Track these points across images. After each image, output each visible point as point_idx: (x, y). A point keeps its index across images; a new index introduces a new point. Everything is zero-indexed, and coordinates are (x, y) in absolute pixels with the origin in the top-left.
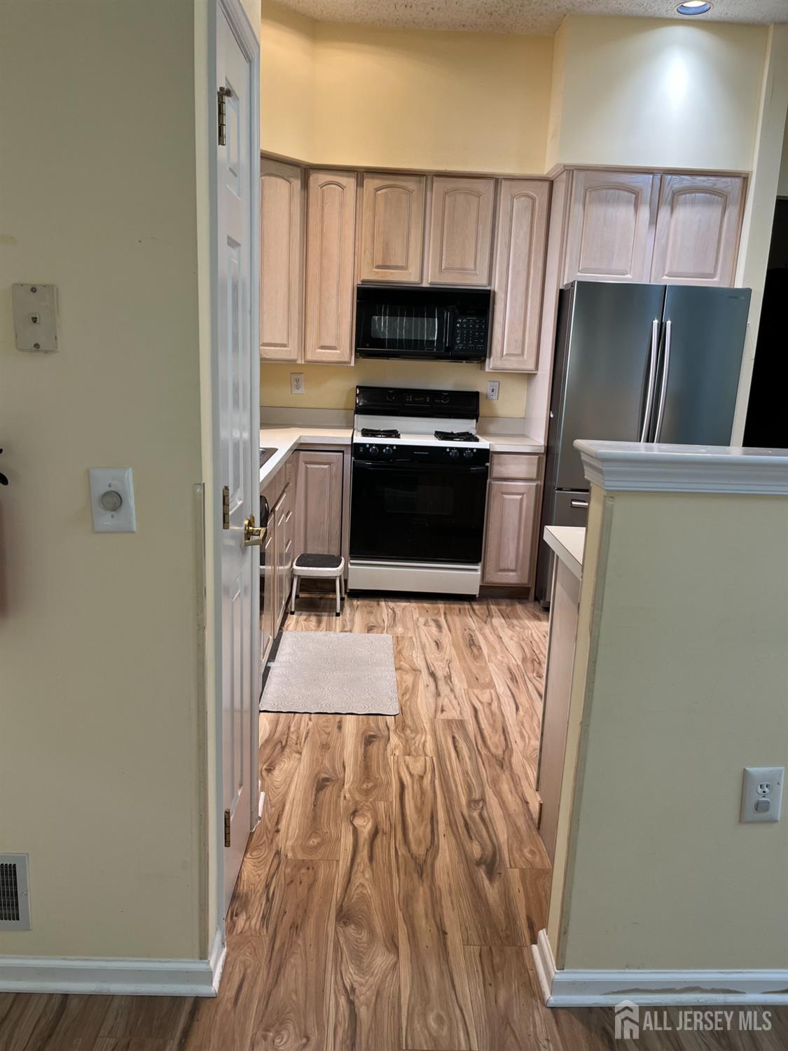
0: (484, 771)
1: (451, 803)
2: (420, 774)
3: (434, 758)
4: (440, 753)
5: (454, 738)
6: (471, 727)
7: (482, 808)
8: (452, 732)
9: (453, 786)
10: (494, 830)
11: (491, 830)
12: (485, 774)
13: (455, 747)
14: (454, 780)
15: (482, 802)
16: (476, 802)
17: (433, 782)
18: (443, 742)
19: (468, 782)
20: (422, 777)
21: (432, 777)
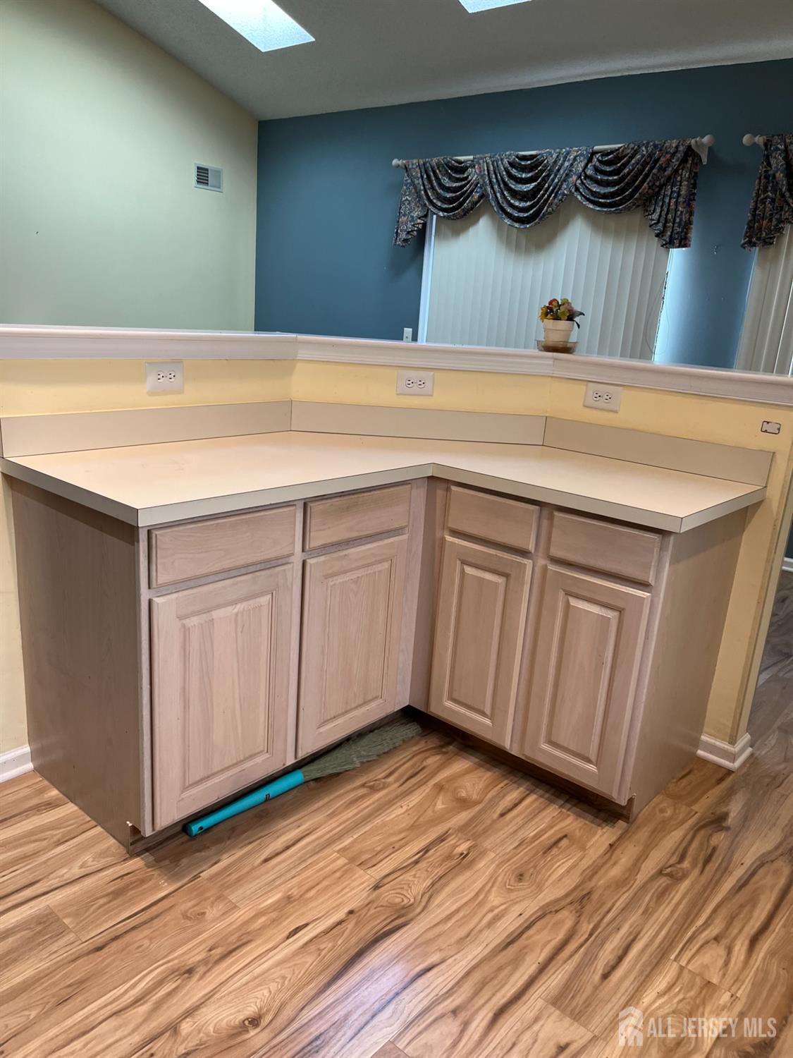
0: (618, 904)
1: (705, 890)
2: (715, 945)
3: (673, 957)
4: (655, 961)
5: (605, 976)
6: (554, 980)
7: (670, 866)
8: (596, 988)
9: (682, 906)
10: (680, 844)
11: (684, 845)
12: (621, 901)
13: (620, 959)
14: (673, 912)
15: (663, 872)
16: (670, 875)
17: (706, 925)
18: (632, 977)
19: (656, 902)
20: (716, 939)
21: (702, 932)
